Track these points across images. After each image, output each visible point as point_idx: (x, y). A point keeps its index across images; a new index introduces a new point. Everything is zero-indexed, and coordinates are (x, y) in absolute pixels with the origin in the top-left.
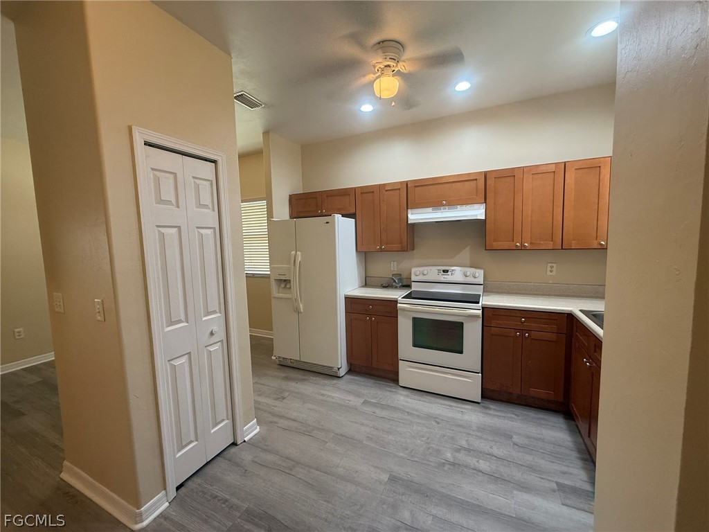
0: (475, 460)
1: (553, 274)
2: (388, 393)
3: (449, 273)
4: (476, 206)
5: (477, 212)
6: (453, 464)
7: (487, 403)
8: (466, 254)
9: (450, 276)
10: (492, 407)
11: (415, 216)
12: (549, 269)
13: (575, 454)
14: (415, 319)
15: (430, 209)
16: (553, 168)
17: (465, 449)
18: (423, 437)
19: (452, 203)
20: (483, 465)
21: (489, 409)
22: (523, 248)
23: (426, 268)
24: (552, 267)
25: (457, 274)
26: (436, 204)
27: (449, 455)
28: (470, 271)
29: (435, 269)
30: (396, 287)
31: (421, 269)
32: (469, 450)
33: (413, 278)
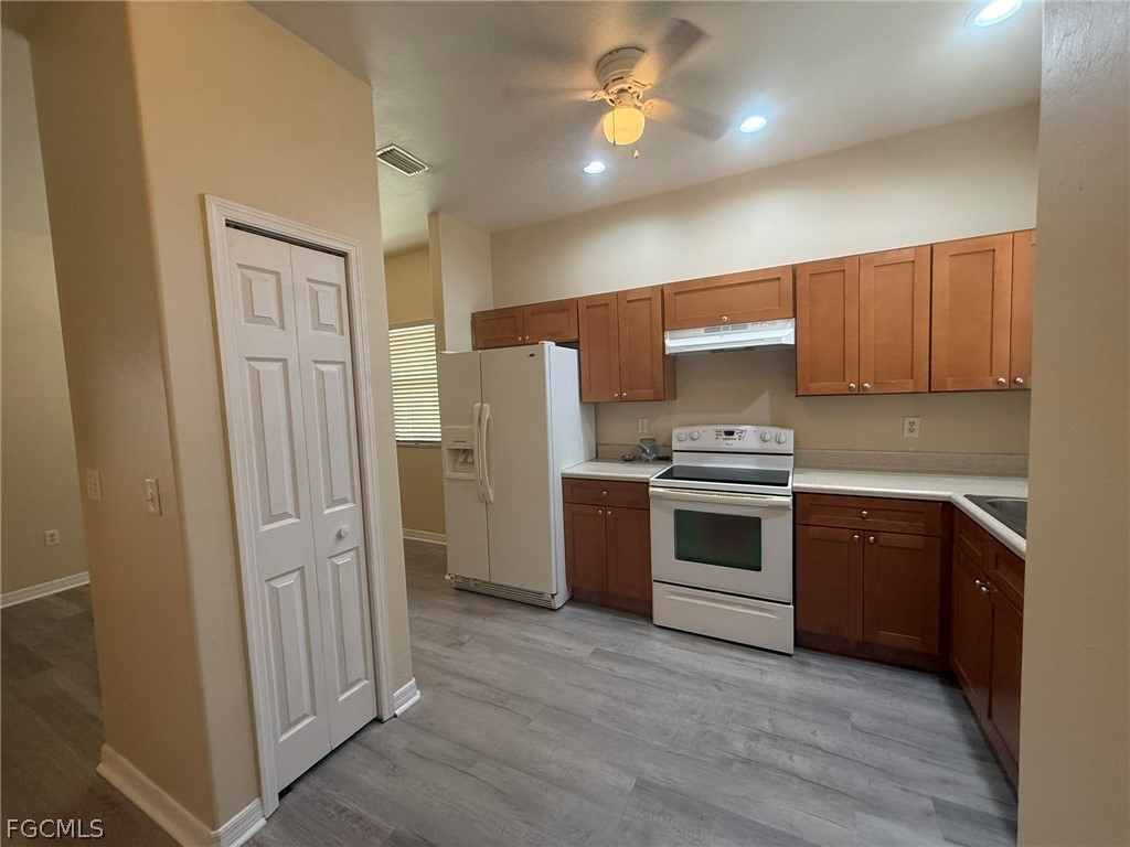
0: (785, 756)
1: (916, 435)
2: (636, 638)
3: (735, 436)
4: (780, 323)
5: (781, 333)
6: (747, 762)
7: (804, 656)
8: (763, 404)
9: (737, 440)
10: (812, 661)
11: (676, 343)
12: (907, 426)
14: (678, 513)
15: (702, 331)
16: (911, 256)
17: (768, 735)
18: (694, 713)
19: (739, 319)
20: (800, 764)
21: (807, 664)
22: (861, 392)
23: (696, 428)
24: (912, 424)
25: (749, 437)
26: (712, 322)
27: (739, 746)
28: (771, 432)
29: (711, 430)
30: (647, 461)
31: (688, 430)
32: (774, 738)
33: (676, 445)
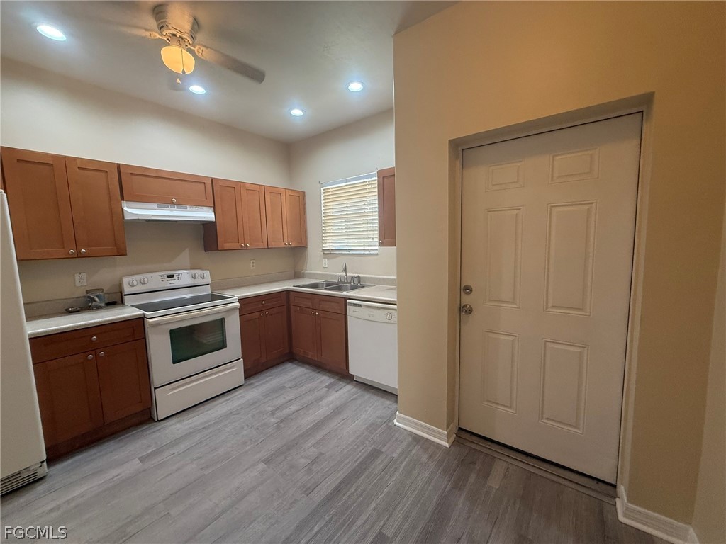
0: (287, 410)
1: (254, 268)
3: (175, 278)
4: (205, 209)
5: (207, 215)
6: (282, 421)
8: (185, 256)
9: (177, 280)
10: (252, 382)
11: (134, 211)
12: (251, 264)
13: (313, 373)
14: (172, 332)
15: (155, 206)
16: (257, 188)
17: (276, 410)
18: (243, 428)
19: (182, 203)
20: (294, 408)
21: (252, 384)
22: (246, 248)
23: (145, 276)
24: (253, 263)
25: (185, 277)
26: (164, 201)
27: (273, 420)
28: (198, 273)
29: (157, 276)
31: (138, 277)
33: (127, 290)
